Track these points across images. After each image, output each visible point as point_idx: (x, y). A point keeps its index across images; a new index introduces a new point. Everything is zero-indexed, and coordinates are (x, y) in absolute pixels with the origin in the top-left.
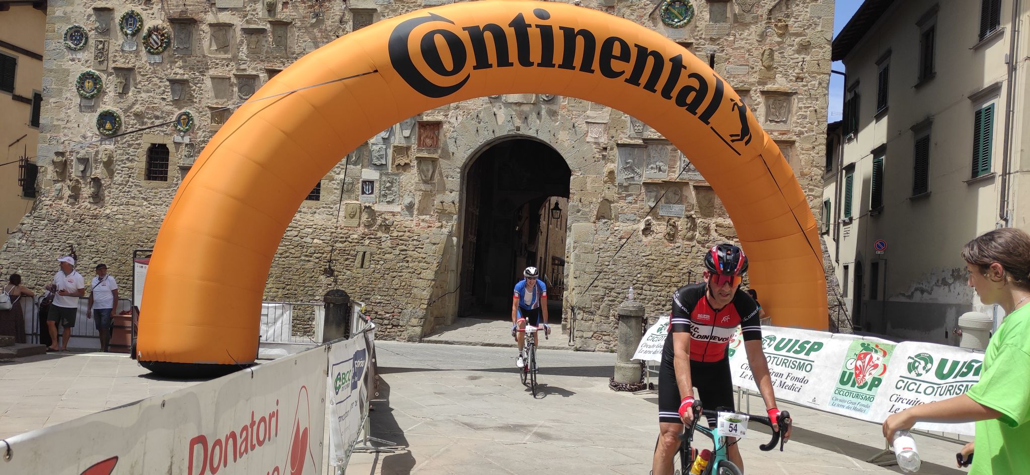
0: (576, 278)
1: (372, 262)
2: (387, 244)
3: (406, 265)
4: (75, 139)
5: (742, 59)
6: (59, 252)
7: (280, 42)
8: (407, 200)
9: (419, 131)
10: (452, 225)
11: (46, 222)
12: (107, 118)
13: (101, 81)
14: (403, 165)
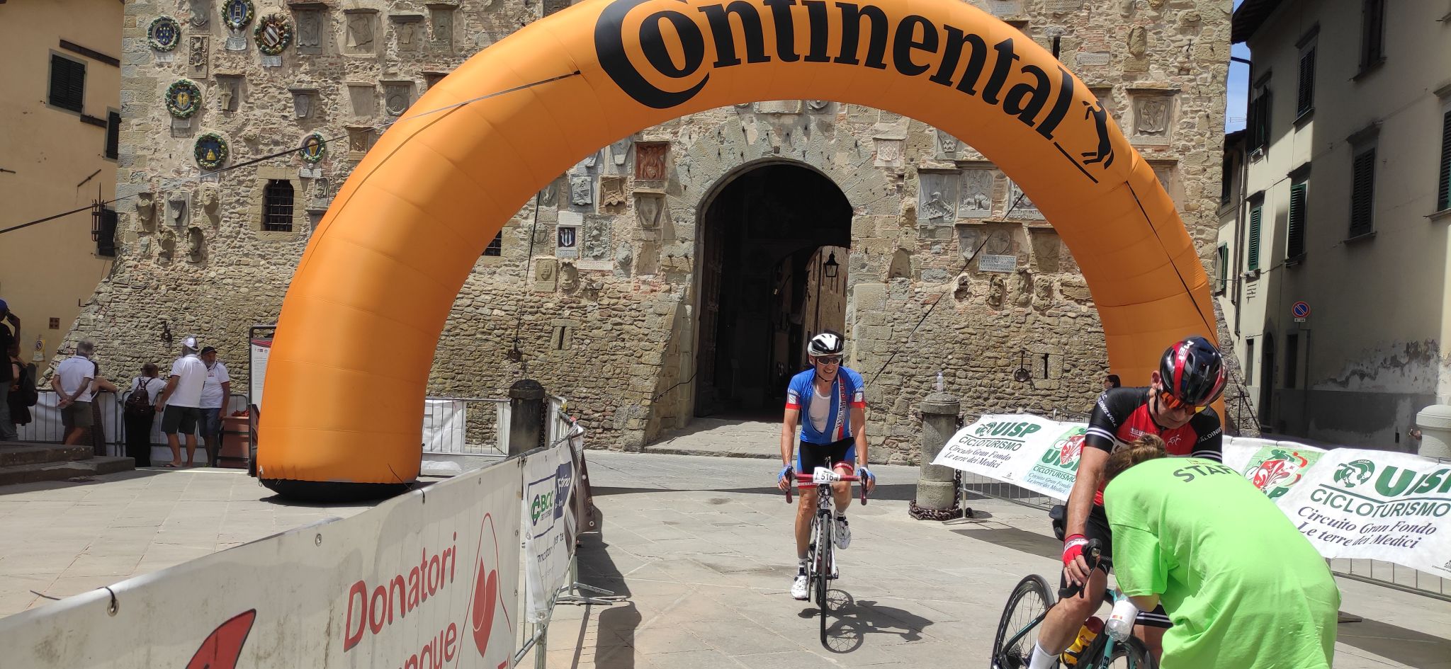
0: (860, 361)
1: (574, 341)
2: (594, 316)
3: (622, 344)
4: (165, 176)
5: (1100, 44)
6: (147, 331)
7: (442, 34)
8: (622, 254)
9: (638, 157)
10: (684, 287)
11: (129, 290)
12: (208, 145)
13: (199, 94)
14: (615, 204)
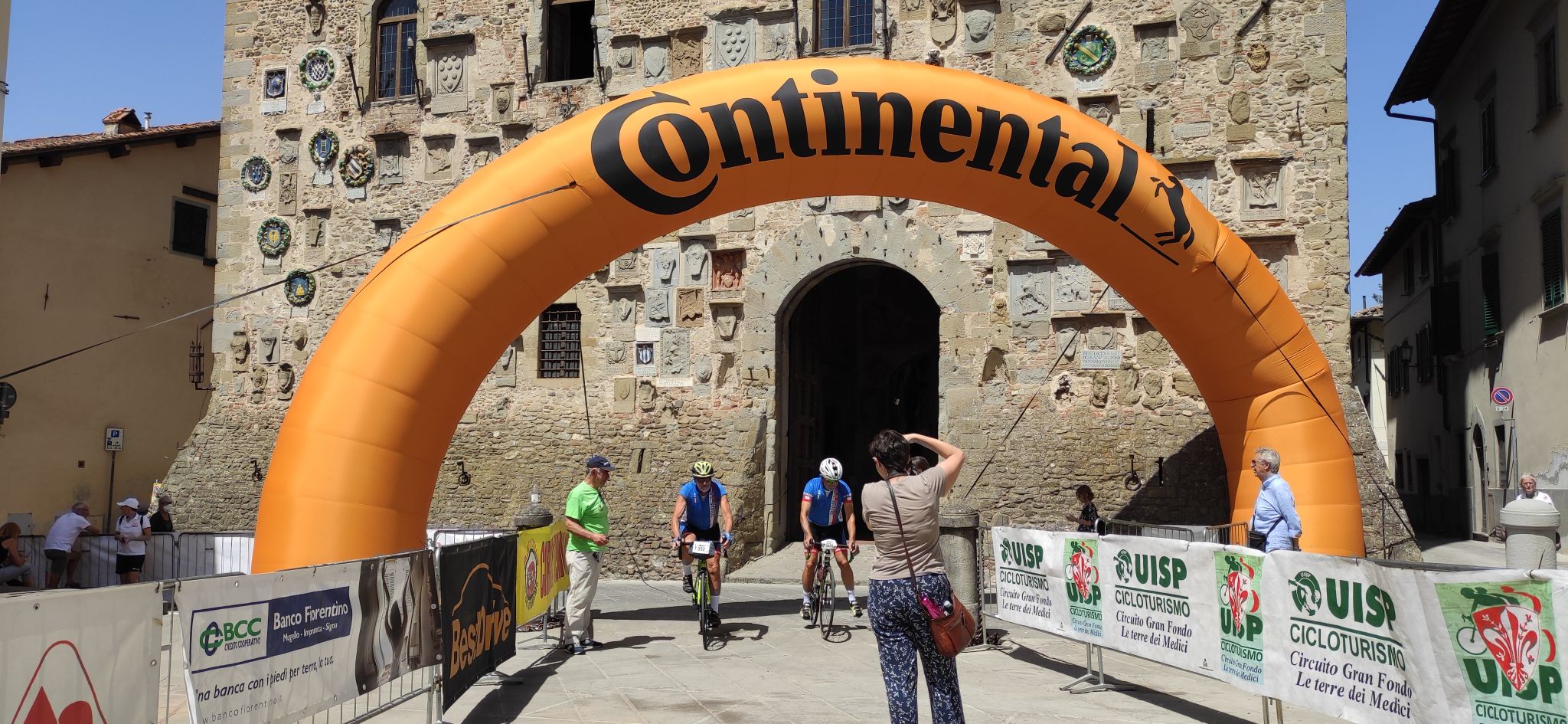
1: (654, 463)
2: (674, 435)
4: (257, 313)
5: (1198, 113)
6: (240, 471)
8: (701, 369)
9: (714, 266)
10: (766, 401)
11: (224, 430)
12: (297, 280)
13: (289, 230)
14: (692, 316)
